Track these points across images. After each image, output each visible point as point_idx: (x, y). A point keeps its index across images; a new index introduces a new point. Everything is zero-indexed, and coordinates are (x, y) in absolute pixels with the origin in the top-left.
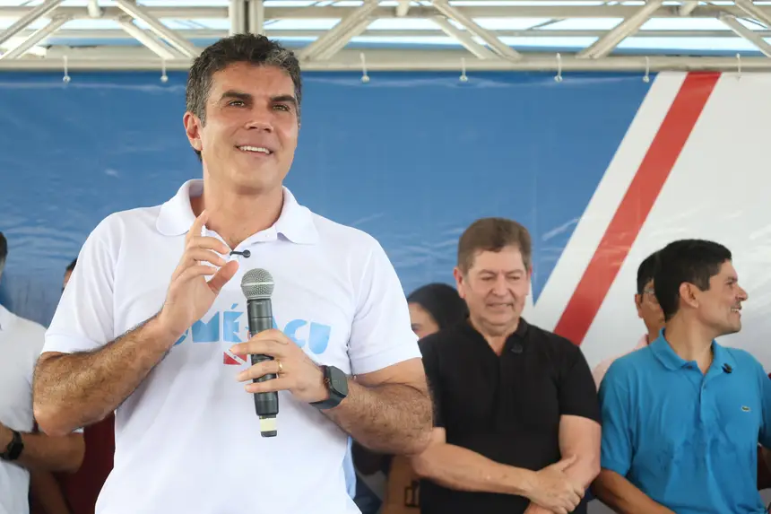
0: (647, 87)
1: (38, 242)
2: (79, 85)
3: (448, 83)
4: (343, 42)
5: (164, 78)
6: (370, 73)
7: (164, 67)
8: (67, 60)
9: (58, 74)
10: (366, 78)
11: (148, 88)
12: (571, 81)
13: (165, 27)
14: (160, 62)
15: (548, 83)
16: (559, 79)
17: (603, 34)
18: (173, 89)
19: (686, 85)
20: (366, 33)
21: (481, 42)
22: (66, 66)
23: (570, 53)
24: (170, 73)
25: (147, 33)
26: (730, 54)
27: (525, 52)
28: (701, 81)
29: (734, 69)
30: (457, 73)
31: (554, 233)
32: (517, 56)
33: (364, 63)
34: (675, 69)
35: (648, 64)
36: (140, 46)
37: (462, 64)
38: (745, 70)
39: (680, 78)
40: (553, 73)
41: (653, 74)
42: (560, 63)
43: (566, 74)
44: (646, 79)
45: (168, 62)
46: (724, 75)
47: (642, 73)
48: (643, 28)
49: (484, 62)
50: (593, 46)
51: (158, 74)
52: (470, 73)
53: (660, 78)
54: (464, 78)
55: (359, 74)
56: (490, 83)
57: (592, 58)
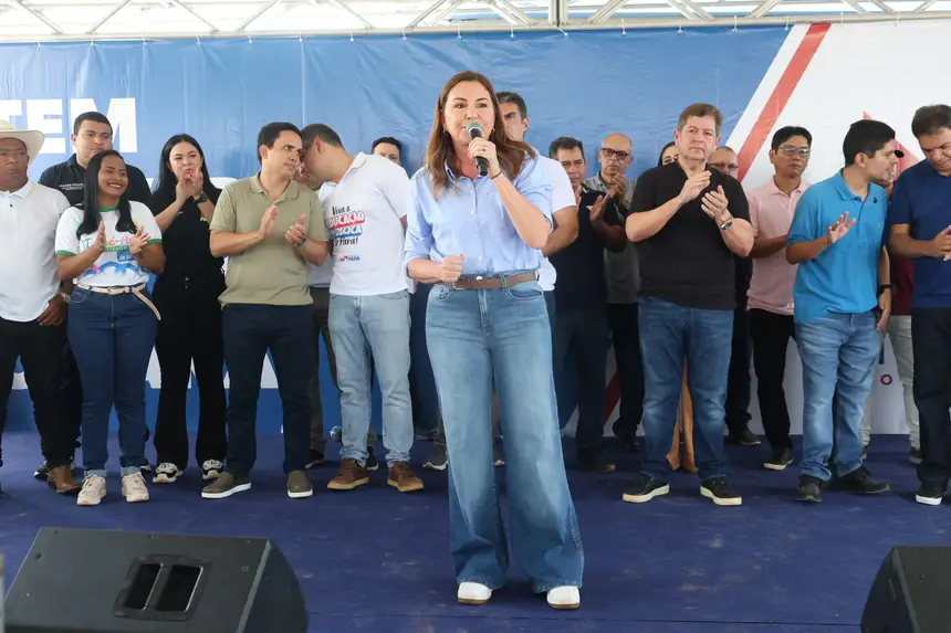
0: (787, 33)
2: (466, 40)
3: (672, 34)
4: (612, 13)
5: (512, 35)
6: (627, 30)
7: (512, 29)
8: (459, 27)
9: (454, 34)
10: (624, 33)
11: (505, 43)
12: (742, 31)
13: (511, 5)
14: (510, 26)
15: (729, 33)
16: (735, 30)
17: (761, 4)
18: (517, 42)
19: (810, 31)
20: (625, 7)
21: (691, 10)
22: (459, 29)
23: (741, 15)
24: (515, 32)
25: (503, 10)
26: (838, 13)
27: (717, 16)
28: (820, 27)
29: (839, 22)
30: (676, 29)
32: (712, 18)
33: (623, 24)
34: (804, 23)
35: (787, 20)
36: (500, 18)
37: (680, 23)
38: (845, 22)
39: (808, 26)
40: (732, 27)
41: (791, 26)
42: (736, 21)
43: (738, 27)
44: (786, 29)
45: (514, 26)
46: (833, 26)
47: (784, 26)
49: (692, 21)
50: (754, 11)
51: (510, 33)
52: (684, 28)
53: (795, 28)
54: (680, 31)
55: (621, 30)
56: (695, 34)
57: (754, 17)
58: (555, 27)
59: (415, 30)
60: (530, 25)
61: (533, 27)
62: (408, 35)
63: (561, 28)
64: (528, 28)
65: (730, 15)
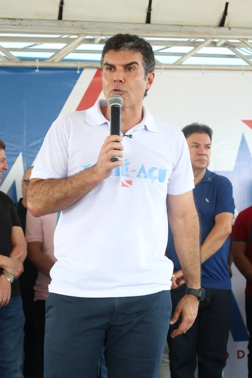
0: (78, 76)
12: (43, 72)
15: (32, 73)
16: (37, 71)
17: (57, 51)
19: (97, 75)
23: (42, 60)
27: (22, 59)
31: (35, 143)
32: (18, 60)
34: (91, 67)
35: (79, 65)
39: (95, 71)
40: (35, 68)
41: (81, 70)
42: (38, 64)
43: (41, 69)
44: (78, 72)
47: (76, 69)
48: (77, 49)
50: (53, 56)
53: (85, 72)
56: (5, 72)
57: (53, 61)
65: (33, 60)
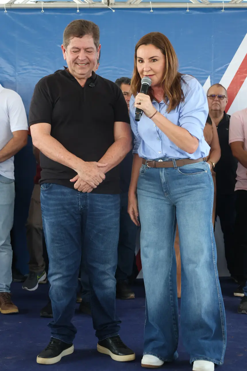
1: (34, 71)
2: (47, 13)
3: (182, 12)
5: (78, 11)
6: (153, 9)
7: (78, 7)
8: (43, 5)
9: (39, 9)
10: (152, 11)
11: (72, 14)
12: (227, 12)
14: (77, 5)
15: (220, 13)
16: (223, 11)
18: (81, 15)
22: (43, 7)
24: (80, 9)
27: (212, 2)
30: (186, 9)
31: (220, 69)
32: (210, 3)
33: (152, 6)
37: (188, 6)
40: (221, 9)
42: (224, 5)
43: (226, 9)
45: (79, 5)
49: (196, 5)
51: (76, 9)
52: (190, 9)
54: (188, 11)
55: (149, 9)
56: (198, 13)
57: (235, 3)
58: (106, 6)
59: (13, 6)
60: (89, 4)
61: (92, 6)
62: (7, 9)
63: (110, 7)
64: (88, 6)
